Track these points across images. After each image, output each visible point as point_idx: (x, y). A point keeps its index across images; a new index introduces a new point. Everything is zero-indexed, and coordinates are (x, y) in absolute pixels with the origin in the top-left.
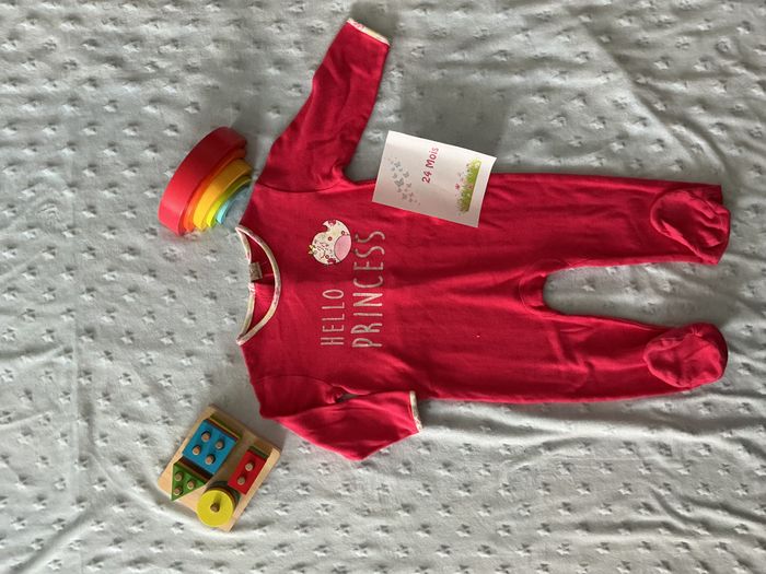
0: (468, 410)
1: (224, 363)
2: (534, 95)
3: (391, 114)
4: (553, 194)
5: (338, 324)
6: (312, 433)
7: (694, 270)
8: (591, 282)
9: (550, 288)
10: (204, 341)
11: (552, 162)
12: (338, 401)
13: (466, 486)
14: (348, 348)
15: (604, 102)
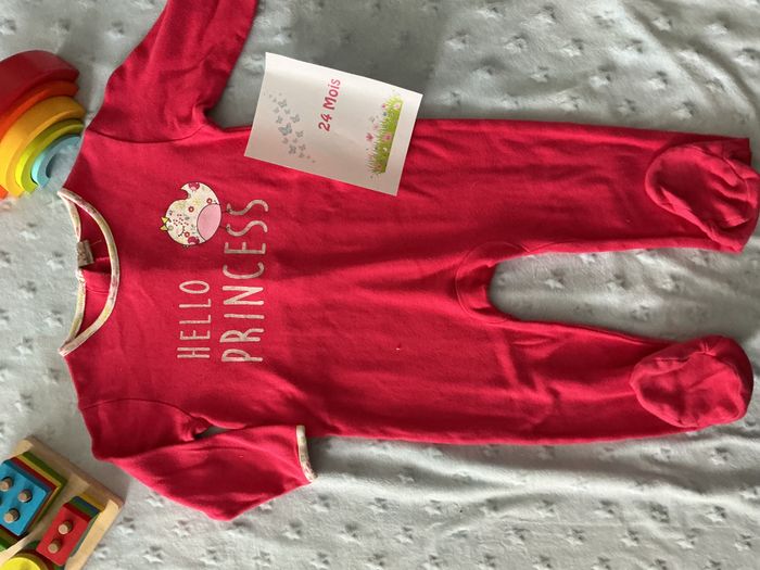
0: (382, 452)
1: (47, 380)
2: (481, 6)
3: (277, 33)
4: (504, 149)
5: (201, 330)
6: (160, 482)
7: (707, 260)
8: (558, 275)
9: (500, 283)
10: (20, 348)
11: (506, 104)
12: (197, 437)
13: (378, 557)
14: (215, 363)
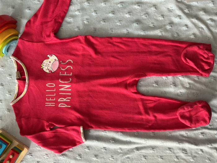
0: (105, 134)
1: (6, 112)
2: (135, 5)
3: (76, 11)
4: (142, 46)
5: (52, 98)
6: (40, 142)
7: (199, 79)
8: (156, 83)
9: (140, 85)
11: (142, 33)
12: (51, 129)
14: (56, 107)
15: (163, 8)
